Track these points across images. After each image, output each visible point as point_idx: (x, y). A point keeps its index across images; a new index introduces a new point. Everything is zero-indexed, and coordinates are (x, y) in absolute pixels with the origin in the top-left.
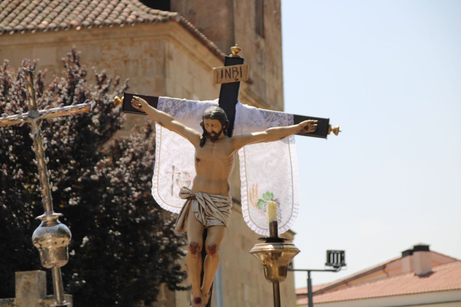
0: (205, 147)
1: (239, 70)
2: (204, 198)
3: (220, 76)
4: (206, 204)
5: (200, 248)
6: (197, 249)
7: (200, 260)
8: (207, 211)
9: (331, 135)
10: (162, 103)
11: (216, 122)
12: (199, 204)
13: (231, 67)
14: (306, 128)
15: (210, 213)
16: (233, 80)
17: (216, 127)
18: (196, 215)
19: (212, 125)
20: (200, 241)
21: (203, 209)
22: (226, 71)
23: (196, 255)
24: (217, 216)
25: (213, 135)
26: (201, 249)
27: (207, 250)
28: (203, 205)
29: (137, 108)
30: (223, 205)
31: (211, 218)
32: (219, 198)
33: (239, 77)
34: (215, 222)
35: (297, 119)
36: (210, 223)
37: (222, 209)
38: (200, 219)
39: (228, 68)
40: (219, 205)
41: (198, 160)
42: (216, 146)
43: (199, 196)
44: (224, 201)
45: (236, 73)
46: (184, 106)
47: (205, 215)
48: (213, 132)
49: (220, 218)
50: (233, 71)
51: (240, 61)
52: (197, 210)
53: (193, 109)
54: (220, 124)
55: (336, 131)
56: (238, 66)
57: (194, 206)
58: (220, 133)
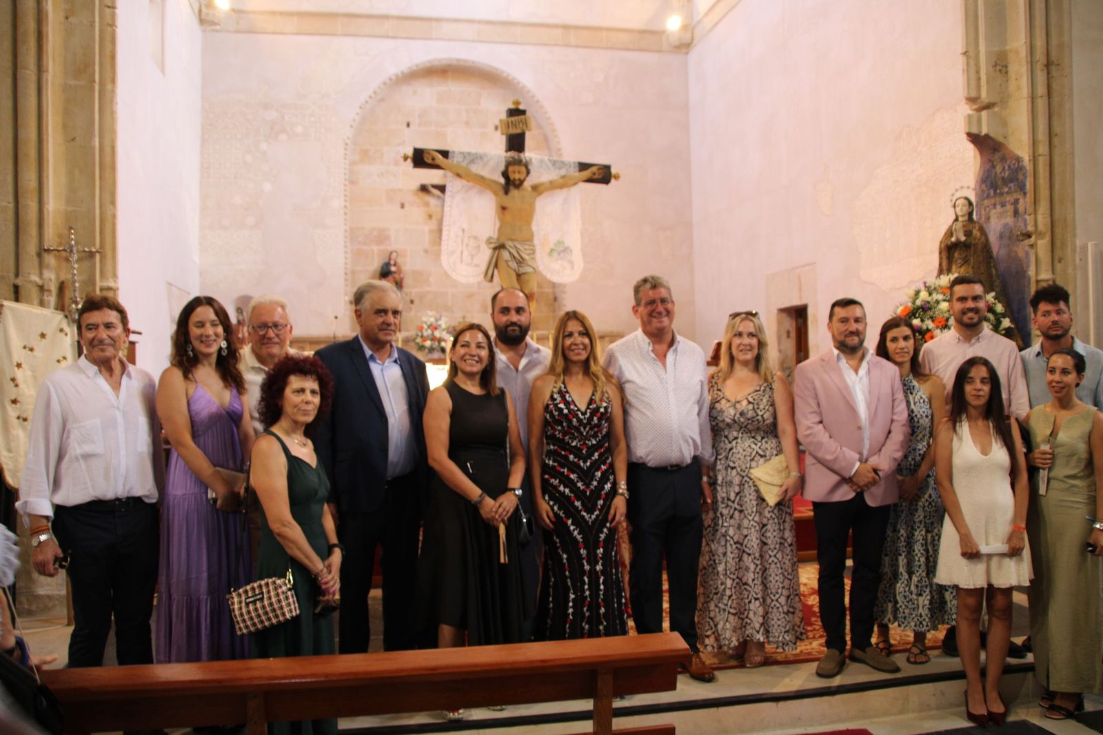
0: (509, 194)
1: (524, 121)
2: (516, 247)
3: (505, 127)
4: (518, 252)
9: (613, 180)
10: (453, 157)
12: (510, 252)
13: (516, 118)
14: (594, 174)
15: (519, 258)
16: (519, 131)
17: (522, 174)
18: (509, 263)
19: (519, 172)
21: (514, 257)
22: (512, 122)
28: (514, 253)
29: (429, 161)
31: (522, 265)
32: (529, 245)
33: (524, 128)
35: (583, 167)
36: (522, 270)
38: (513, 267)
39: (513, 119)
40: (528, 252)
41: (504, 209)
43: (509, 244)
45: (521, 124)
46: (477, 158)
47: (517, 263)
49: (531, 264)
50: (519, 122)
51: (523, 112)
52: (508, 258)
53: (485, 160)
54: (525, 171)
56: (522, 117)
57: (505, 255)
58: (525, 179)
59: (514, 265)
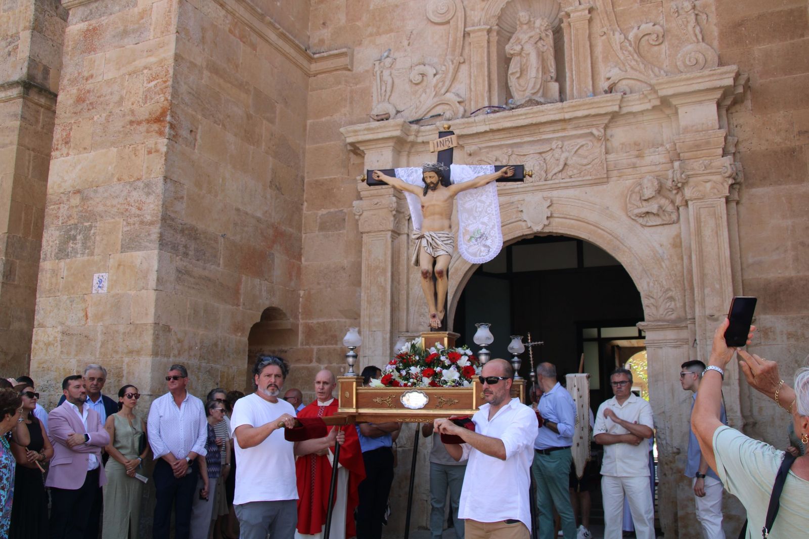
0: (427, 195)
1: (450, 140)
2: (431, 235)
3: (436, 146)
4: (433, 239)
5: (430, 273)
6: (428, 275)
7: (432, 283)
8: (434, 244)
11: (433, 174)
12: (427, 240)
13: (444, 138)
14: (506, 172)
15: (436, 246)
16: (447, 148)
17: (433, 178)
18: (426, 248)
19: (430, 177)
20: (430, 268)
21: (431, 244)
22: (440, 142)
23: (428, 279)
24: (442, 248)
25: (432, 185)
26: (431, 275)
27: (437, 275)
28: (430, 240)
29: (377, 179)
30: (446, 239)
31: (437, 250)
32: (443, 234)
33: (450, 145)
34: (441, 253)
36: (437, 254)
37: (445, 242)
38: (429, 251)
39: (441, 139)
40: (442, 239)
41: (422, 206)
42: (436, 194)
43: (427, 234)
44: (446, 235)
45: (448, 143)
47: (433, 248)
48: (432, 183)
49: (445, 249)
50: (446, 141)
51: (451, 133)
52: (426, 245)
54: (436, 176)
55: (531, 174)
56: (449, 137)
57: (424, 242)
58: (438, 183)
59: (430, 250)
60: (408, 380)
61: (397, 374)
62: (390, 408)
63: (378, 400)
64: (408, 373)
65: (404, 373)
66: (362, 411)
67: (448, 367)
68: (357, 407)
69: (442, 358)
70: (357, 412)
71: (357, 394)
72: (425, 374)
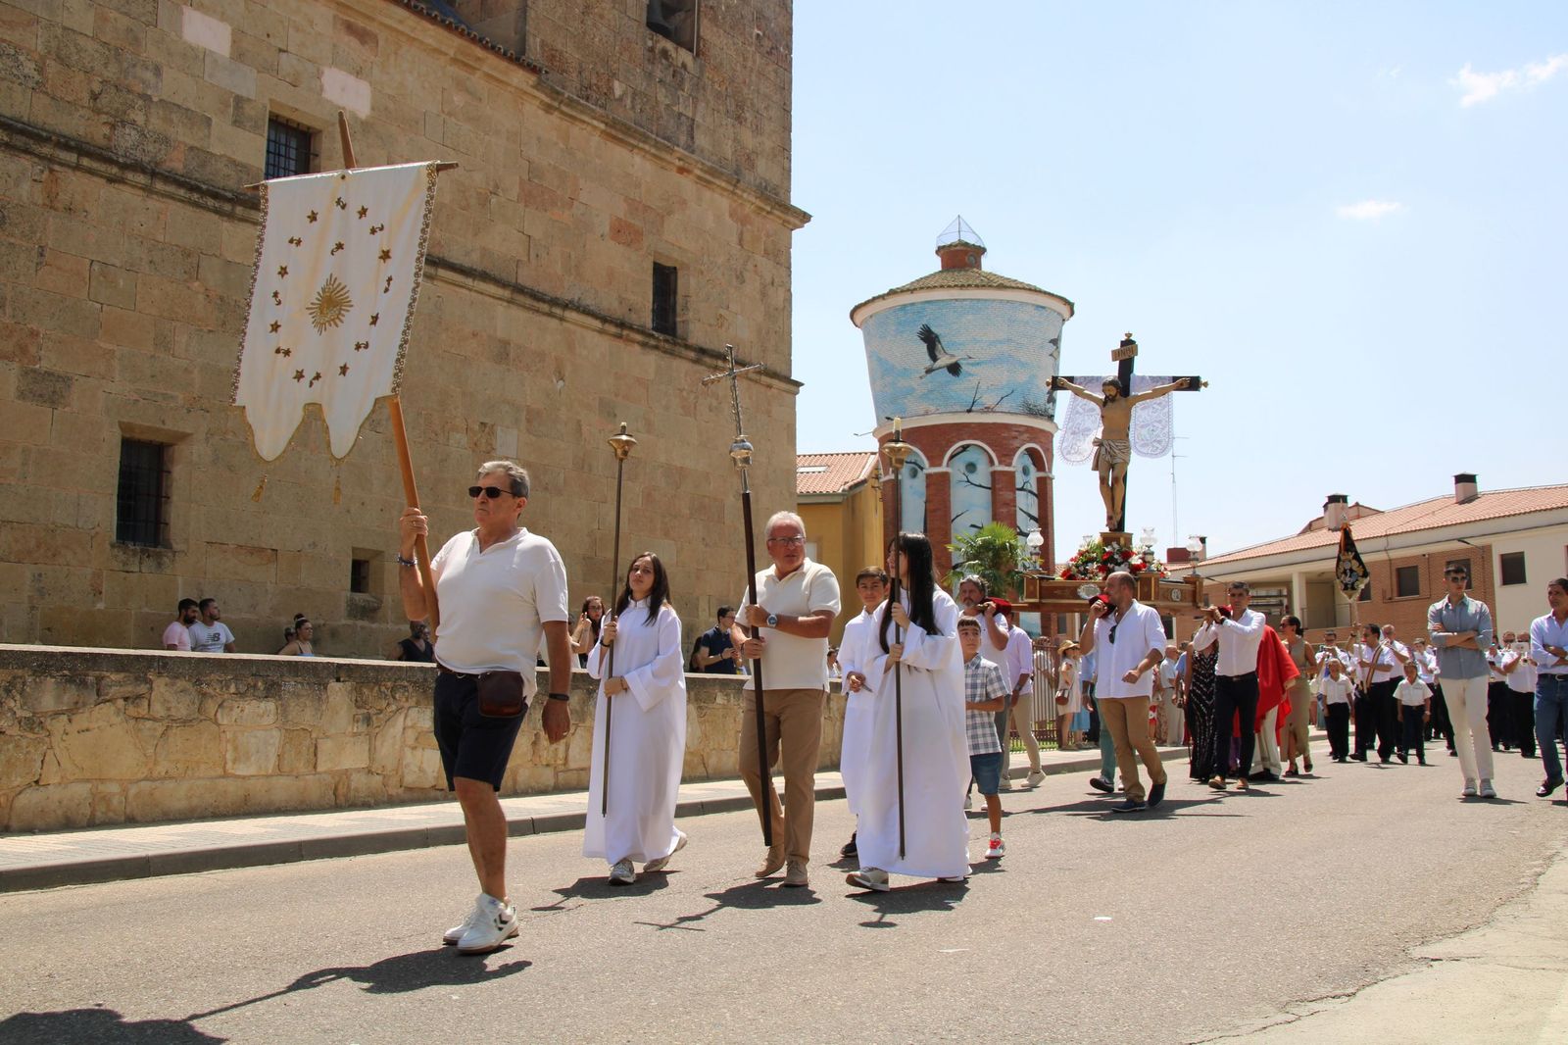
0: (1107, 407)
2: (1110, 444)
3: (1117, 355)
4: (1111, 448)
6: (1106, 481)
7: (1109, 489)
8: (1113, 453)
9: (1203, 388)
11: (1112, 387)
12: (1106, 449)
14: (1182, 384)
16: (1127, 357)
17: (1112, 391)
18: (1105, 456)
19: (1109, 390)
21: (1109, 452)
24: (1120, 456)
25: (1113, 397)
28: (1108, 449)
29: (1060, 385)
30: (1124, 447)
31: (1115, 458)
33: (1132, 353)
34: (1118, 460)
35: (1175, 379)
36: (1115, 462)
37: (1123, 451)
40: (1120, 448)
41: (1102, 417)
42: (1115, 404)
43: (1105, 442)
46: (1092, 380)
47: (1111, 456)
48: (1113, 395)
49: (1122, 457)
52: (1105, 453)
54: (1114, 388)
55: (1206, 385)
57: (1103, 450)
58: (1116, 395)
59: (1108, 458)
60: (1085, 575)
61: (1076, 570)
62: (1069, 599)
63: (1058, 592)
64: (1085, 569)
65: (1082, 568)
66: (1043, 601)
67: (1119, 564)
68: (1040, 598)
69: (1116, 556)
70: (1040, 602)
71: (1040, 587)
72: (1100, 569)
